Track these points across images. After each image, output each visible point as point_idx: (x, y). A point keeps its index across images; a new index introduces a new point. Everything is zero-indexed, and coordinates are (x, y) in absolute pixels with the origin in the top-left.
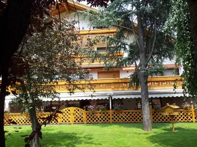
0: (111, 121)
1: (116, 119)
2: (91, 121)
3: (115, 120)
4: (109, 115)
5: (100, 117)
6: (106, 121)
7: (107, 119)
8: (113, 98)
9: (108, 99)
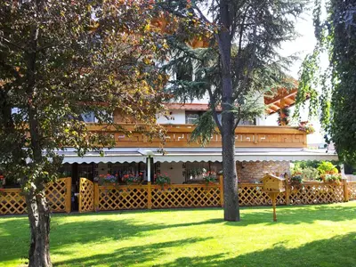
0: (150, 204)
1: (159, 200)
2: (110, 206)
3: (156, 204)
4: (146, 194)
5: (128, 198)
6: (139, 204)
7: (142, 201)
8: (155, 161)
9: (145, 162)
